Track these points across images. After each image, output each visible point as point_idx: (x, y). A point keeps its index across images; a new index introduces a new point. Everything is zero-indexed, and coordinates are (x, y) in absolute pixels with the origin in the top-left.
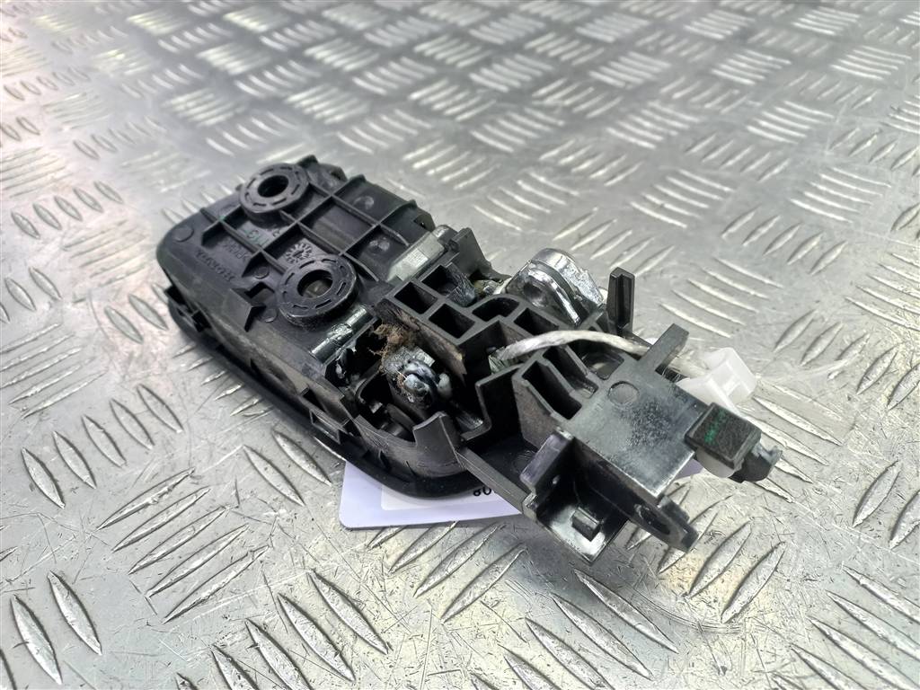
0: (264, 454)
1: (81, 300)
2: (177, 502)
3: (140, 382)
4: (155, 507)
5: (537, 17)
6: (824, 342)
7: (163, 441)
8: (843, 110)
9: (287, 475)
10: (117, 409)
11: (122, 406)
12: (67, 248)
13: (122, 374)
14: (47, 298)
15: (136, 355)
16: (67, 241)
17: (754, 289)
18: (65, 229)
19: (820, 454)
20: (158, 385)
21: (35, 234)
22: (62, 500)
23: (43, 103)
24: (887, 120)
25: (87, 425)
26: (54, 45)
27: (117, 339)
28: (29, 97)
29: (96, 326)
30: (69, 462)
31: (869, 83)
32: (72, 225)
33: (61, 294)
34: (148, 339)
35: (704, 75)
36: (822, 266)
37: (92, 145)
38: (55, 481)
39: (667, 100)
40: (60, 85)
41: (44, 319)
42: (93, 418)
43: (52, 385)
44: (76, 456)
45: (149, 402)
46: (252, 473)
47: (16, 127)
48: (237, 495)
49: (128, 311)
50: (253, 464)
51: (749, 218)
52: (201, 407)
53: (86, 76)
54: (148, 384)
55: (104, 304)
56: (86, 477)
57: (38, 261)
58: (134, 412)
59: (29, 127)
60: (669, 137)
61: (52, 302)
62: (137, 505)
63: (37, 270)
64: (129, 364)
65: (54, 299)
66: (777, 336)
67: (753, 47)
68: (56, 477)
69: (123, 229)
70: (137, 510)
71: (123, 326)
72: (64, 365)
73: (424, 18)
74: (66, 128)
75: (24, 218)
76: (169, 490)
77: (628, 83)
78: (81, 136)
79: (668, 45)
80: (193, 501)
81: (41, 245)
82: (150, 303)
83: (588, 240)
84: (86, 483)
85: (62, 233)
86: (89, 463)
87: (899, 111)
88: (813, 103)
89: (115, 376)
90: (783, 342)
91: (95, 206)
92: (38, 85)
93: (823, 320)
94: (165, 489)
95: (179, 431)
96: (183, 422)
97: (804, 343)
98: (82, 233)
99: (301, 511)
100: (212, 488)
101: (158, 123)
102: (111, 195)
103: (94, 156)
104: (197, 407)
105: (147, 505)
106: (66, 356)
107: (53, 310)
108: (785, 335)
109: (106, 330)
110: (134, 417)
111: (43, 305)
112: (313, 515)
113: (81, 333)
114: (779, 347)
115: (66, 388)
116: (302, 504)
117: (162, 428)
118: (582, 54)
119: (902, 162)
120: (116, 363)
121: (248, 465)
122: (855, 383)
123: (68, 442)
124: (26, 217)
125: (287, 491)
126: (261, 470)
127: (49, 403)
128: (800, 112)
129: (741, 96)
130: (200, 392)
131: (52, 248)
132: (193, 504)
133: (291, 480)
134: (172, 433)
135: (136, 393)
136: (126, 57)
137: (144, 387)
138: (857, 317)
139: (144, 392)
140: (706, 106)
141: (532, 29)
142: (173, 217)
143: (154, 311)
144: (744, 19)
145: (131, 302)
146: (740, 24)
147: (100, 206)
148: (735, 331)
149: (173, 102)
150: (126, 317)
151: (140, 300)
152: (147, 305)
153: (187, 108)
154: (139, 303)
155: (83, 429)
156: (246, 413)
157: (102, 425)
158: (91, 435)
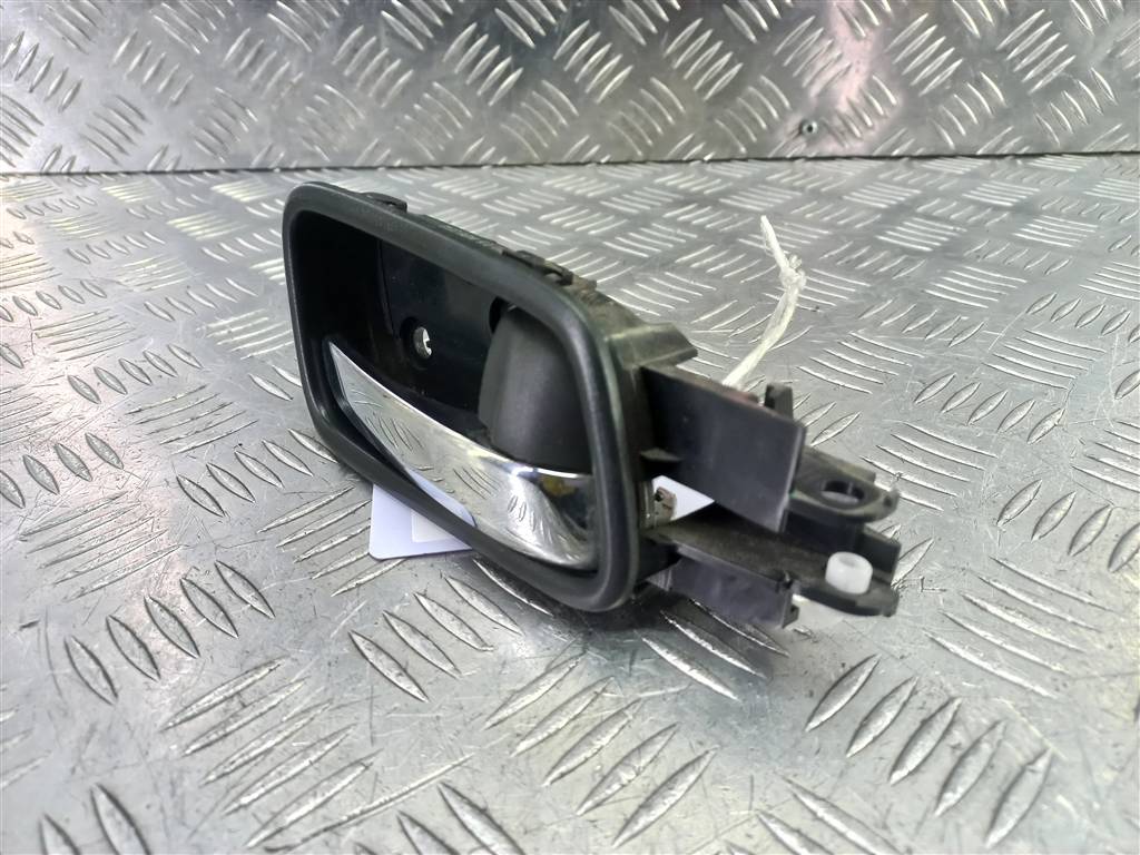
1: (30, 625)
3: (98, 780)
5: (686, 225)
8: (1117, 341)
10: (50, 834)
11: (59, 829)
12: (27, 535)
13: (71, 765)
15: (101, 727)
16: (28, 525)
18: (30, 504)
20: (129, 785)
23: (36, 323)
26: (68, 252)
27: (76, 694)
28: (22, 318)
29: (47, 672)
32: (41, 500)
34: (125, 697)
35: (916, 295)
37: (93, 381)
39: (875, 328)
40: (64, 301)
45: (108, 822)
49: (101, 643)
51: (1028, 496)
52: (195, 831)
53: (100, 291)
54: (111, 784)
55: (67, 632)
59: (11, 357)
60: (888, 377)
64: (88, 742)
67: (971, 261)
69: (115, 507)
71: (90, 672)
73: (546, 225)
74: (62, 359)
77: (818, 306)
78: (81, 369)
79: (861, 260)
82: (139, 630)
88: (1074, 333)
89: (60, 768)
91: (81, 471)
92: (36, 302)
98: (56, 512)
102: (107, 455)
103: (94, 398)
104: (189, 831)
109: (59, 678)
118: (751, 271)
120: (65, 743)
129: (972, 324)
130: (197, 800)
135: (89, 803)
136: (159, 268)
137: (104, 790)
140: (929, 337)
141: (683, 241)
142: (192, 489)
143: (143, 645)
144: (952, 228)
145: (109, 628)
146: (949, 233)
147: (88, 472)
148: (1061, 687)
149: (213, 325)
150: (97, 654)
151: (122, 625)
152: (133, 634)
153: (231, 334)
154: (122, 630)
156: (270, 843)
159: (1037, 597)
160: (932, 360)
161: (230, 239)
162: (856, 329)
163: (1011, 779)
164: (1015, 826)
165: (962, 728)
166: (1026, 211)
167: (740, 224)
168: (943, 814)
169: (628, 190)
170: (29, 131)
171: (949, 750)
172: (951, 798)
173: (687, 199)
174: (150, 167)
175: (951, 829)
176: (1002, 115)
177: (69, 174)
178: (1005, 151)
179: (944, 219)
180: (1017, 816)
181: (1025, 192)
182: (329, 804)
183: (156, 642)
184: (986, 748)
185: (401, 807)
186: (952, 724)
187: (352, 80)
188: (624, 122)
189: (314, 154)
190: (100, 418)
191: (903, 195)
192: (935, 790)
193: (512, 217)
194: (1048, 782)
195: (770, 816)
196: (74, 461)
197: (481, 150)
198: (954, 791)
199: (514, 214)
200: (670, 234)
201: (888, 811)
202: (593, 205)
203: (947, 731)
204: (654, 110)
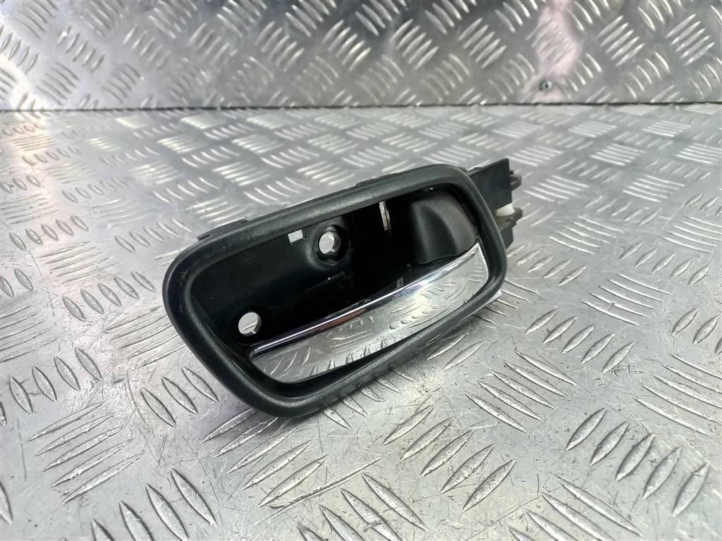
1: (120, 381)
3: (173, 467)
5: (473, 146)
7: (197, 534)
10: (153, 495)
11: (158, 493)
12: (107, 331)
13: (158, 458)
14: (89, 378)
15: (170, 438)
16: (108, 325)
18: (107, 313)
20: (189, 471)
21: (82, 317)
23: (92, 205)
25: (124, 513)
26: (102, 160)
27: (152, 421)
28: (82, 200)
29: (134, 407)
32: (112, 310)
33: (102, 375)
34: (180, 422)
35: (617, 194)
37: (130, 240)
39: (593, 214)
40: (105, 190)
41: (87, 399)
42: (129, 505)
43: (93, 467)
45: (183, 490)
47: (70, 224)
49: (161, 393)
52: (231, 496)
53: (126, 184)
54: (182, 470)
55: (140, 386)
57: (83, 341)
58: (169, 501)
59: (80, 224)
60: (603, 244)
61: (94, 381)
63: (82, 351)
65: (96, 379)
67: (650, 172)
71: (158, 409)
72: (103, 446)
73: (386, 146)
74: (109, 226)
75: (73, 303)
77: (557, 199)
78: (121, 233)
79: (582, 170)
81: (86, 327)
82: (181, 386)
83: (556, 335)
85: (102, 316)
89: (151, 460)
91: (133, 293)
92: (89, 191)
95: (212, 521)
96: (215, 512)
98: (122, 316)
101: (183, 224)
102: (145, 284)
103: (132, 250)
104: (228, 496)
107: (94, 390)
109: (142, 412)
110: (168, 504)
111: (86, 384)
115: (105, 471)
117: (197, 518)
120: (152, 446)
123: (105, 531)
124: (75, 302)
127: (89, 486)
129: (652, 212)
131: (96, 330)
134: (205, 525)
135: (171, 479)
136: (156, 171)
137: (178, 473)
139: (177, 478)
140: (627, 219)
141: (472, 157)
143: (185, 395)
144: (637, 150)
145: (164, 384)
146: (635, 154)
147: (136, 294)
148: (714, 430)
149: (195, 206)
150: (159, 398)
151: (171, 382)
152: (179, 388)
153: (207, 213)
154: (172, 386)
155: (120, 517)
156: (273, 504)
157: (139, 513)
158: (128, 525)
159: (697, 378)
160: (627, 234)
161: (197, 152)
162: (581, 214)
163: (686, 479)
164: (689, 505)
165: (656, 451)
166: (682, 140)
167: (506, 146)
168: (647, 498)
169: (435, 123)
170: (71, 84)
171: (649, 463)
172: (651, 489)
173: (471, 130)
174: (143, 105)
175: (652, 506)
176: (667, 78)
177: (95, 110)
178: (668, 100)
179: (632, 145)
180: (690, 500)
181: (683, 128)
182: (303, 484)
183: (193, 393)
184: (670, 461)
185: (343, 486)
186: (650, 448)
187: (266, 54)
188: (431, 81)
189: (241, 99)
191: (605, 129)
192: (643, 485)
193: (364, 140)
194: (707, 482)
195: (550, 496)
196: (126, 288)
197: (343, 97)
198: (654, 485)
199: (366, 138)
200: (462, 152)
201: (616, 495)
202: (414, 133)
203: (648, 452)
204: (450, 73)
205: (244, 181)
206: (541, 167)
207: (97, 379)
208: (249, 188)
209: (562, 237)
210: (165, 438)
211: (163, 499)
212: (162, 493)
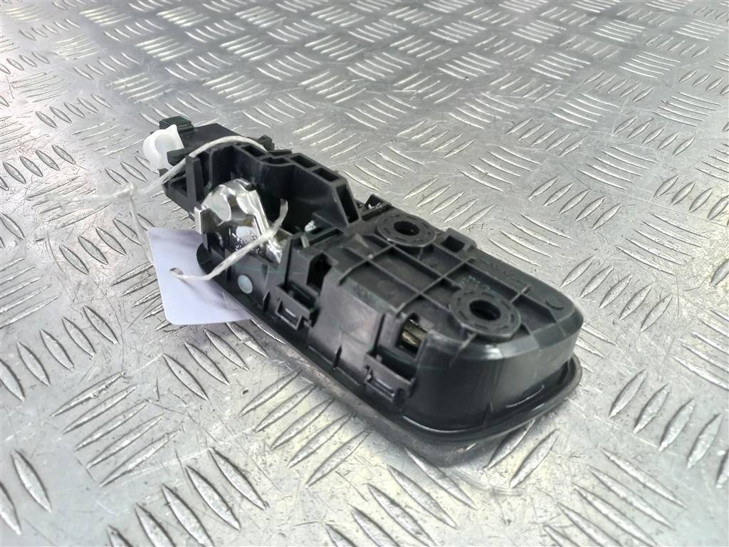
0: (179, 361)
1: (41, 240)
2: (112, 397)
3: (85, 304)
4: (96, 400)
5: (400, 21)
6: (599, 281)
7: (102, 350)
8: (626, 101)
9: (196, 377)
10: (68, 325)
11: (71, 323)
12: (30, 198)
13: (72, 298)
14: (14, 238)
15: (83, 283)
16: (30, 192)
17: (550, 239)
18: (29, 183)
19: (589, 364)
20: (99, 307)
21: (5, 187)
22: (24, 395)
23: (11, 80)
24: (658, 111)
25: (44, 337)
26: (21, 32)
27: (69, 270)
29: (53, 260)
30: (30, 366)
31: (647, 81)
32: (34, 180)
33: (25, 235)
34: (92, 271)
35: (524, 71)
36: (601, 222)
37: (51, 115)
38: (18, 380)
39: (495, 91)
40: (25, 65)
41: (11, 254)
42: (49, 332)
43: (17, 306)
44: (35, 361)
45: (92, 320)
46: (169, 375)
48: (158, 391)
49: (77, 248)
50: (170, 368)
51: (550, 184)
52: (132, 324)
54: (92, 306)
55: (59, 244)
56: (43, 377)
57: (9, 208)
58: (81, 328)
60: (495, 120)
61: (18, 241)
62: (82, 398)
63: (5, 216)
64: (78, 289)
66: (564, 275)
67: (563, 50)
68: (18, 377)
69: (74, 184)
70: (82, 403)
71: (74, 261)
72: (26, 290)
73: (314, 19)
74: (31, 100)
76: (107, 387)
78: (43, 108)
79: (499, 47)
80: (124, 396)
81: (9, 195)
82: (95, 243)
83: (429, 200)
84: (42, 382)
85: (25, 186)
86: (45, 366)
87: (667, 104)
88: (605, 96)
89: (67, 300)
90: (568, 280)
91: (53, 165)
92: (8, 66)
93: (600, 263)
94: (104, 387)
95: (115, 342)
96: (118, 335)
97: (584, 281)
98: (44, 186)
99: (206, 404)
100: (138, 386)
101: (102, 99)
102: (66, 157)
103: (53, 125)
104: (129, 324)
105: (90, 398)
106: (28, 283)
107: (18, 247)
108: (570, 274)
109: (60, 263)
110: (80, 331)
111: (10, 243)
112: (215, 407)
113: (40, 266)
114: (565, 284)
115: (28, 308)
116: (206, 399)
117: (103, 340)
118: (434, 53)
119: (666, 144)
120: (68, 289)
121: (167, 368)
122: (618, 311)
123: (28, 350)
125: (195, 389)
126: (176, 373)
127: (14, 320)
128: (595, 103)
129: (551, 89)
130: (131, 313)
131: (19, 197)
132: (125, 398)
133: (199, 381)
134: (109, 344)
135: (83, 313)
136: (79, 44)
137: (89, 308)
138: (625, 262)
139: (89, 312)
140: (525, 96)
141: (396, 32)
142: (114, 175)
143: (98, 249)
144: (558, 27)
145: (80, 242)
146: (555, 31)
147: (57, 166)
149: (116, 82)
150: (76, 253)
151: (86, 240)
152: (92, 244)
153: (127, 88)
154: (86, 242)
155: (41, 340)
156: (166, 329)
157: (56, 337)
158: (47, 345)
160: (521, 111)
161: (121, 26)
162: (484, 91)
166: (606, 16)
167: (433, 21)
179: (556, 22)
183: (105, 249)
190: (58, 136)
193: (294, 13)
196: (48, 160)
199: (295, 11)
200: (389, 27)
205: (167, 56)
206: (461, 44)
207: (20, 239)
208: (171, 64)
209: (461, 114)
210: (79, 284)
211: (76, 326)
212: (76, 323)
